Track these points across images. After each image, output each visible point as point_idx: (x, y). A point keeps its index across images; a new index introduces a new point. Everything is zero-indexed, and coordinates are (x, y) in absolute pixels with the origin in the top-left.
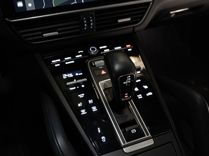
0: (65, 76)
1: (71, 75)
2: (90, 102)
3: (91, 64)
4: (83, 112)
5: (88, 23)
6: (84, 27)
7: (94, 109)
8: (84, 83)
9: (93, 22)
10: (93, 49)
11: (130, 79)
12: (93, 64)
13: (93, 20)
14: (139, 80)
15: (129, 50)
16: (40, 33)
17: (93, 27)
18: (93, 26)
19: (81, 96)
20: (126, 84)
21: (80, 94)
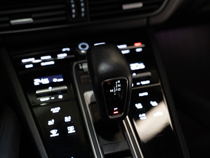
0: (37, 82)
1: (45, 81)
2: (68, 119)
3: (77, 66)
4: (54, 133)
5: (78, 8)
6: (72, 13)
7: (71, 130)
8: (62, 92)
9: (85, 7)
10: (84, 47)
11: (119, 86)
12: (81, 67)
13: (85, 4)
14: (146, 94)
15: (139, 50)
16: (7, 19)
17: (86, 15)
18: (85, 12)
19: (56, 110)
20: (113, 93)
21: (54, 108)
